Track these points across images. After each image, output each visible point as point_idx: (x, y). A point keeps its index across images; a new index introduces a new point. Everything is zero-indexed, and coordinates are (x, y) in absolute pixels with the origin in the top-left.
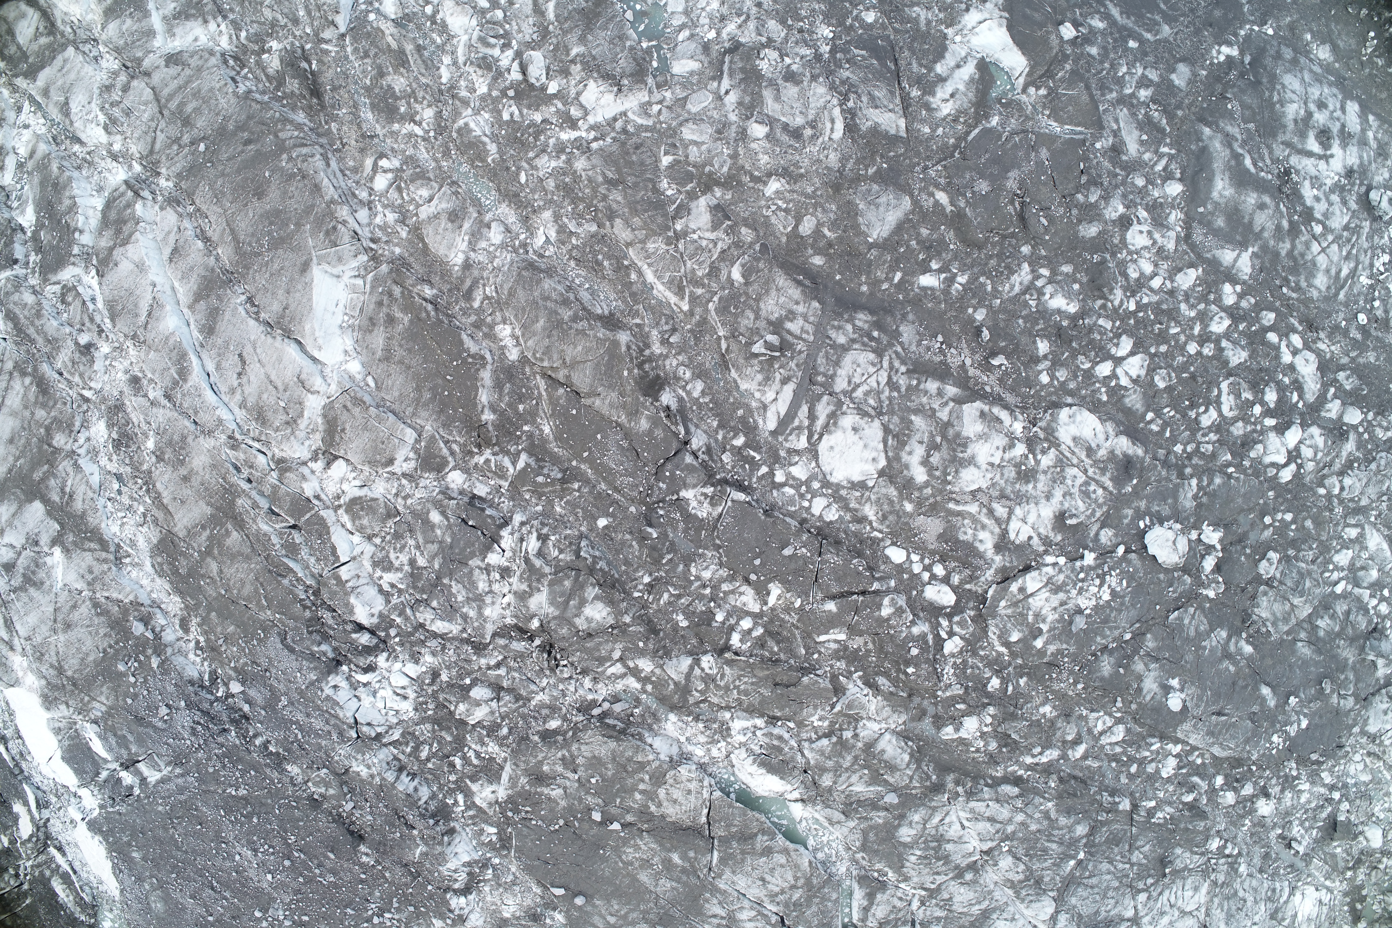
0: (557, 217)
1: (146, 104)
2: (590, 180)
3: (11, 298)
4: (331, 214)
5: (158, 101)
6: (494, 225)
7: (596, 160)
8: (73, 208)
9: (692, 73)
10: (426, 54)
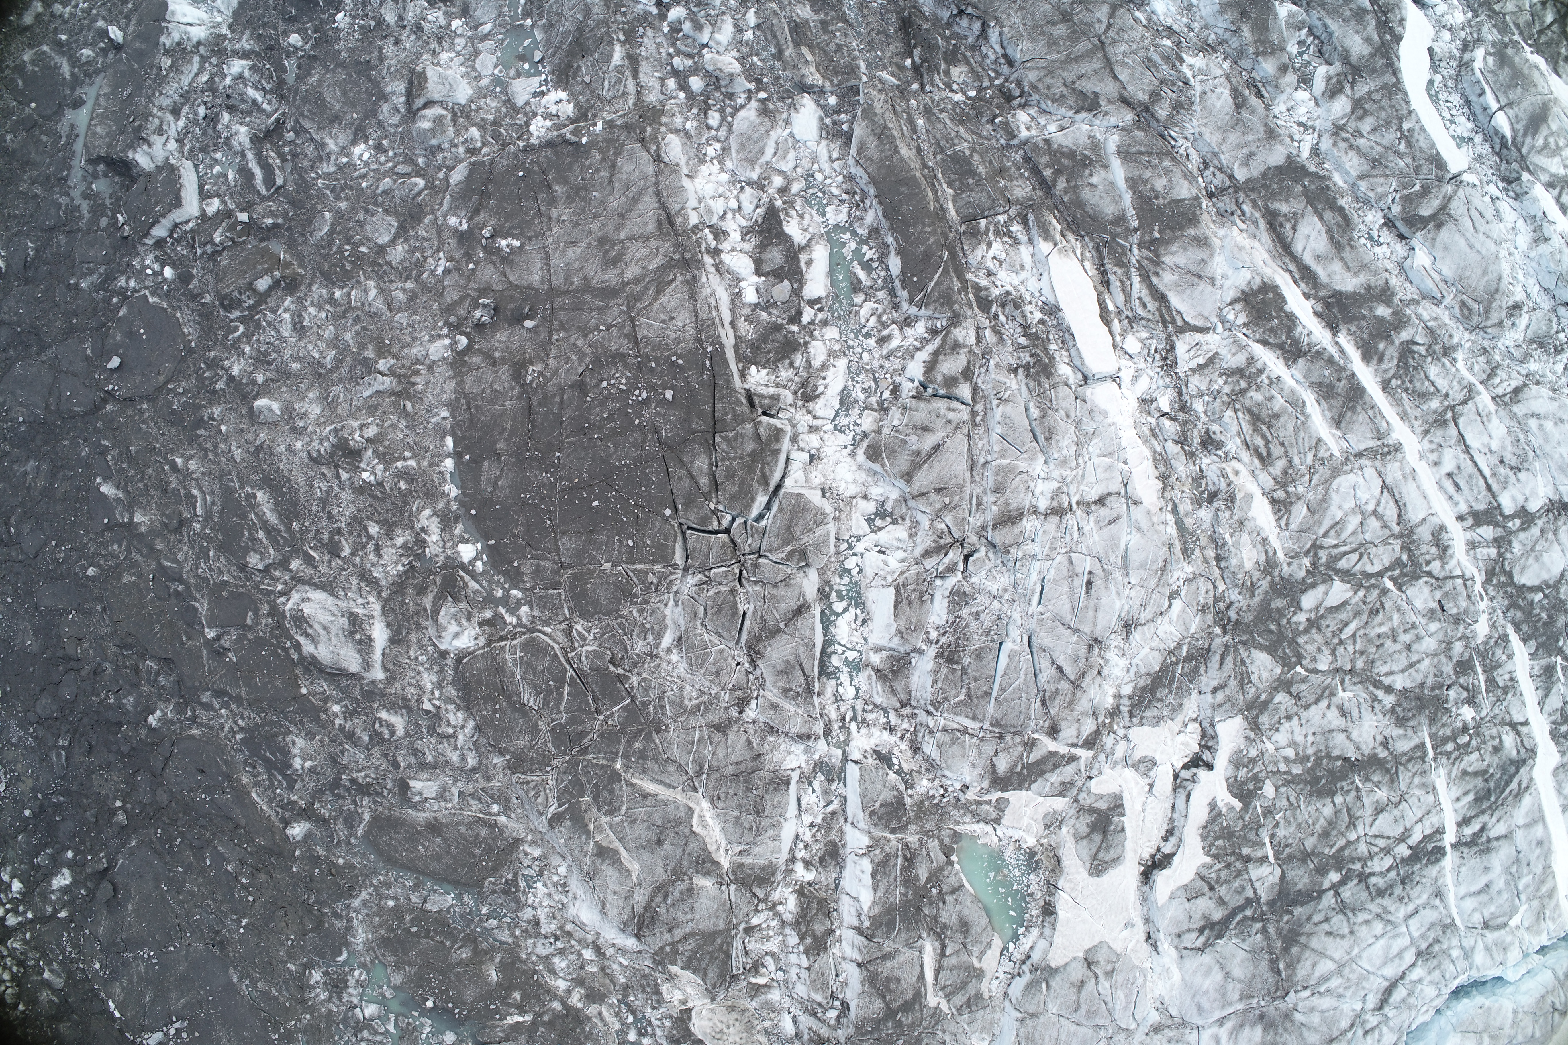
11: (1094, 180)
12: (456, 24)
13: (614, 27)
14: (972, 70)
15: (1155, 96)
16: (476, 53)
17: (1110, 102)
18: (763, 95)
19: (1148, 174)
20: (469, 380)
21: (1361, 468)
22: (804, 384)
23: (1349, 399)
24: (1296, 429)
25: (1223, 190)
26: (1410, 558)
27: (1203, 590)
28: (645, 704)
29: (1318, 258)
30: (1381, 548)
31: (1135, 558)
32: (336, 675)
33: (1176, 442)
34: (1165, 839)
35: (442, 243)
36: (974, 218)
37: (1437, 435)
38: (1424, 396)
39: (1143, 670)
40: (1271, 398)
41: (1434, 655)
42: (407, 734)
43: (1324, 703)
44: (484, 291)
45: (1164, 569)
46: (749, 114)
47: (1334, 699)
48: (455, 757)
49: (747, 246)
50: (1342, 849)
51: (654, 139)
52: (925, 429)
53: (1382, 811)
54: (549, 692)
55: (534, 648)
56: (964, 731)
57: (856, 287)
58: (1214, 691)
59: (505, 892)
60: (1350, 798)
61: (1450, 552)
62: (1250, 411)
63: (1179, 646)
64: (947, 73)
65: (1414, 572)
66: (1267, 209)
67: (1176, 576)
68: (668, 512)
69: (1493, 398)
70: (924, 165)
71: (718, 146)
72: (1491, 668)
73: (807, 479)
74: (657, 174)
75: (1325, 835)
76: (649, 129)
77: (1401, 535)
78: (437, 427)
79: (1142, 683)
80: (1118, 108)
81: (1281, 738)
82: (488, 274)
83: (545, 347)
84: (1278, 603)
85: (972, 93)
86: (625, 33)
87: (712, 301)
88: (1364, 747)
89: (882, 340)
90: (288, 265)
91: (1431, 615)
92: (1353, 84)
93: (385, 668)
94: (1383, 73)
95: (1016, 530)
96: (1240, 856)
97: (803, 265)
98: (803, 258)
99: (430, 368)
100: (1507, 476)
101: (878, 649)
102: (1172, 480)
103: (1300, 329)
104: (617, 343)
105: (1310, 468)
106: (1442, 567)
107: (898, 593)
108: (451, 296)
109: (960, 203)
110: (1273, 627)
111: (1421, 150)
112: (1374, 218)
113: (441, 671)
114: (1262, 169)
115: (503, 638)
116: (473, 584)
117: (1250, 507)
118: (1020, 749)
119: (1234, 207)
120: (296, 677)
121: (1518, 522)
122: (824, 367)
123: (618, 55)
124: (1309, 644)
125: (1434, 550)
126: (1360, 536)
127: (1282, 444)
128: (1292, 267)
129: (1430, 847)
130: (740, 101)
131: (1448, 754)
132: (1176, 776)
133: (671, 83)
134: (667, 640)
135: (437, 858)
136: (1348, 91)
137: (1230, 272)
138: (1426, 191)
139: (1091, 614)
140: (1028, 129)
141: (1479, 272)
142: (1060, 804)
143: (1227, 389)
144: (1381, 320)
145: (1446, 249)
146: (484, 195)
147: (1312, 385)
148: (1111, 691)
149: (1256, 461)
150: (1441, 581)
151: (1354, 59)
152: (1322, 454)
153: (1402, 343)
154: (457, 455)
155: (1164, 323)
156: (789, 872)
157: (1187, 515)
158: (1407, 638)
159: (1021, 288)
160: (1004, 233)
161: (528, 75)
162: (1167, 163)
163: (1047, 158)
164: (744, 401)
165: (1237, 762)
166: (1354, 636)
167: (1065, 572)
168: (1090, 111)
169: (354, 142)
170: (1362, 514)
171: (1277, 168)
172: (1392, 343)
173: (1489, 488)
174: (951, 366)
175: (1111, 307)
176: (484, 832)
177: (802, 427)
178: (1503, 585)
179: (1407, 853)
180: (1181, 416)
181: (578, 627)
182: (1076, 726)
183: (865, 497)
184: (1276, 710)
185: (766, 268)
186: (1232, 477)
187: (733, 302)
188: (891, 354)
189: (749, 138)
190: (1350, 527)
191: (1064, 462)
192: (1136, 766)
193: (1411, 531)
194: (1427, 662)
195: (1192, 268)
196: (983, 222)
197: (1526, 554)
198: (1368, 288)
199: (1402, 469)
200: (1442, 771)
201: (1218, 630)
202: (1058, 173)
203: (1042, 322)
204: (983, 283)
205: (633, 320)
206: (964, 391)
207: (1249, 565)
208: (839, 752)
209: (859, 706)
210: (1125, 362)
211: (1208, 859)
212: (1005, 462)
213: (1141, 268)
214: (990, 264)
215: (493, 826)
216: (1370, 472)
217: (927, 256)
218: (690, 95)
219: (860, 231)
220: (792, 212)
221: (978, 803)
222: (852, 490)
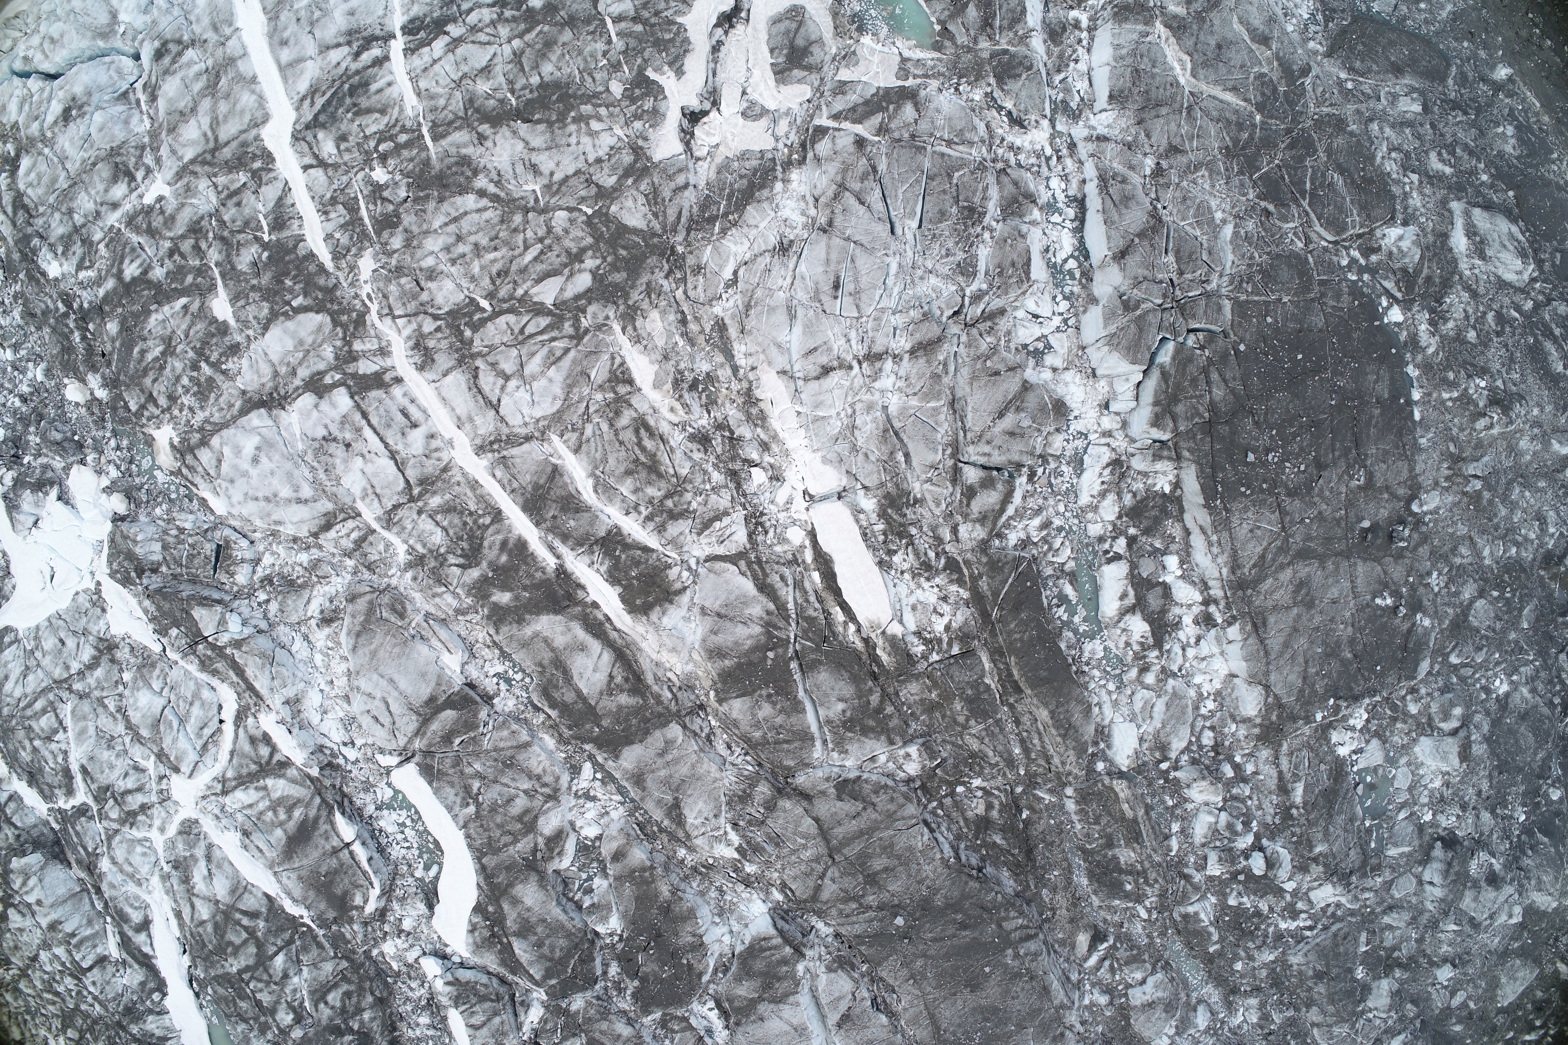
0: (1262, 1006)
1: (805, 837)
2: (1300, 973)
3: (596, 1026)
4: (1059, 1019)
5: (827, 841)
6: (1201, 1009)
7: (1311, 957)
8: (699, 947)
9: (1401, 855)
10: (1153, 815)
11: (841, 706)
12: (1428, 817)
13: (1303, 820)
14: (963, 813)
15: (770, 806)
16: (1410, 789)
17: (823, 793)
18: (1164, 766)
19: (779, 720)
20: (1405, 474)
21: (526, 424)
22: (1123, 476)
23: (543, 498)
24: (605, 460)
25: (691, 713)
26: (461, 333)
27: (700, 289)
28: (1241, 172)
29: (583, 648)
30: (497, 341)
31: (782, 317)
32: (1488, 206)
33: (740, 439)
34: (720, 43)
35: (1434, 601)
36: (963, 655)
37: (431, 467)
38: (448, 509)
39: (765, 205)
40: (636, 491)
41: (427, 232)
42: (1426, 152)
43: (557, 177)
44: (1399, 555)
45: (748, 307)
46: (1177, 745)
47: (546, 181)
48: (1388, 131)
49: (1176, 610)
50: (528, 30)
51: (1268, 708)
52: (1012, 434)
53: (482, 70)
54: (1322, 185)
55: (1336, 225)
56: (949, 143)
57: (1073, 577)
58: (686, 186)
59: (1334, 11)
60: (521, 82)
61: (411, 343)
62: (660, 476)
63: (724, 231)
64: (989, 807)
65: (455, 319)
66: (643, 696)
67: (731, 303)
68: (1242, 347)
69: (359, 515)
70: (1011, 707)
71: (1203, 711)
72: (353, 223)
73: (1111, 385)
74: (1267, 673)
75: (549, 44)
76: (1274, 718)
77: (473, 356)
78: (1427, 429)
79: (765, 193)
80: (814, 787)
81: (607, 141)
82: (1397, 572)
83: (1350, 504)
84: (619, 277)
85: (960, 789)
86: (1291, 817)
87: (1215, 550)
88: (508, 134)
89: (1046, 525)
90: (1553, 578)
91: (432, 274)
92: (535, 850)
93: (1450, 212)
94: (498, 867)
95: (918, 337)
96: (645, 22)
97: (1131, 593)
98: (1131, 600)
99: (1437, 483)
100: (342, 429)
101: (1033, 223)
102: (740, 400)
103: (603, 569)
104: (1294, 505)
105: (589, 420)
106: (420, 326)
107: (1027, 273)
108: (1424, 550)
109: (978, 669)
110: (623, 253)
111: (452, 784)
112: (506, 703)
113: (1406, 208)
114: (650, 739)
115: (1359, 236)
116: (1389, 285)
117: (657, 374)
118: (892, 126)
119: (679, 695)
120: (1518, 205)
121: (328, 380)
122: (1103, 495)
123: (1298, 794)
124: (580, 237)
125: (431, 344)
126: (524, 352)
127: (621, 443)
128: (614, 635)
129: (422, 34)
130: (1185, 757)
131: (404, 130)
132: (716, 104)
133: (1250, 768)
134: (1228, 231)
135: (1391, 43)
136: (540, 840)
137: (681, 624)
138: (447, 739)
139: (834, 257)
140: (908, 755)
141: (381, 653)
142: (844, 75)
143: (688, 496)
144: (504, 588)
145: (423, 675)
146: (1405, 648)
147: (588, 509)
148: (794, 185)
149: (652, 423)
150: (422, 310)
151: (534, 878)
152: (573, 437)
153: (477, 565)
154: (1410, 403)
155: (759, 561)
156: (1093, 19)
157: (722, 365)
158: (461, 248)
159: (913, 585)
160: (931, 643)
161: (1366, 770)
162: (758, 734)
163: (891, 725)
164: (1186, 454)
165: (655, 116)
166: (526, 248)
167: (864, 297)
168: (846, 781)
169: (1507, 695)
170: (522, 376)
171: (632, 743)
172: (490, 564)
173: (365, 415)
174: (987, 500)
175: (816, 576)
176: (1358, 64)
177: (1119, 435)
178: (342, 312)
179: (449, 28)
180: (737, 465)
181: (1300, 245)
182: (838, 147)
183: (1054, 370)
184: (614, 169)
185: (1159, 590)
186: (678, 406)
187: (1189, 554)
188: (1039, 511)
189: (1178, 719)
190: (538, 359)
191: (870, 408)
192: (764, 112)
193: (460, 362)
194: (436, 224)
195: (728, 624)
196: (955, 650)
197: (316, 347)
198: (520, 621)
199: (475, 427)
200: (409, 112)
201: (680, 249)
202: (879, 710)
203: (891, 553)
204: (954, 588)
205: (1283, 528)
206: (972, 475)
207: (655, 315)
208: (1059, 127)
209: (1044, 170)
210: (804, 516)
211: (679, 20)
212: (932, 404)
213: (787, 618)
214: (946, 608)
215: (1351, 70)
216: (515, 421)
217: (1017, 608)
218: (1230, 759)
219: (1070, 634)
220: (1136, 647)
221: (926, 76)
222: (1068, 376)
